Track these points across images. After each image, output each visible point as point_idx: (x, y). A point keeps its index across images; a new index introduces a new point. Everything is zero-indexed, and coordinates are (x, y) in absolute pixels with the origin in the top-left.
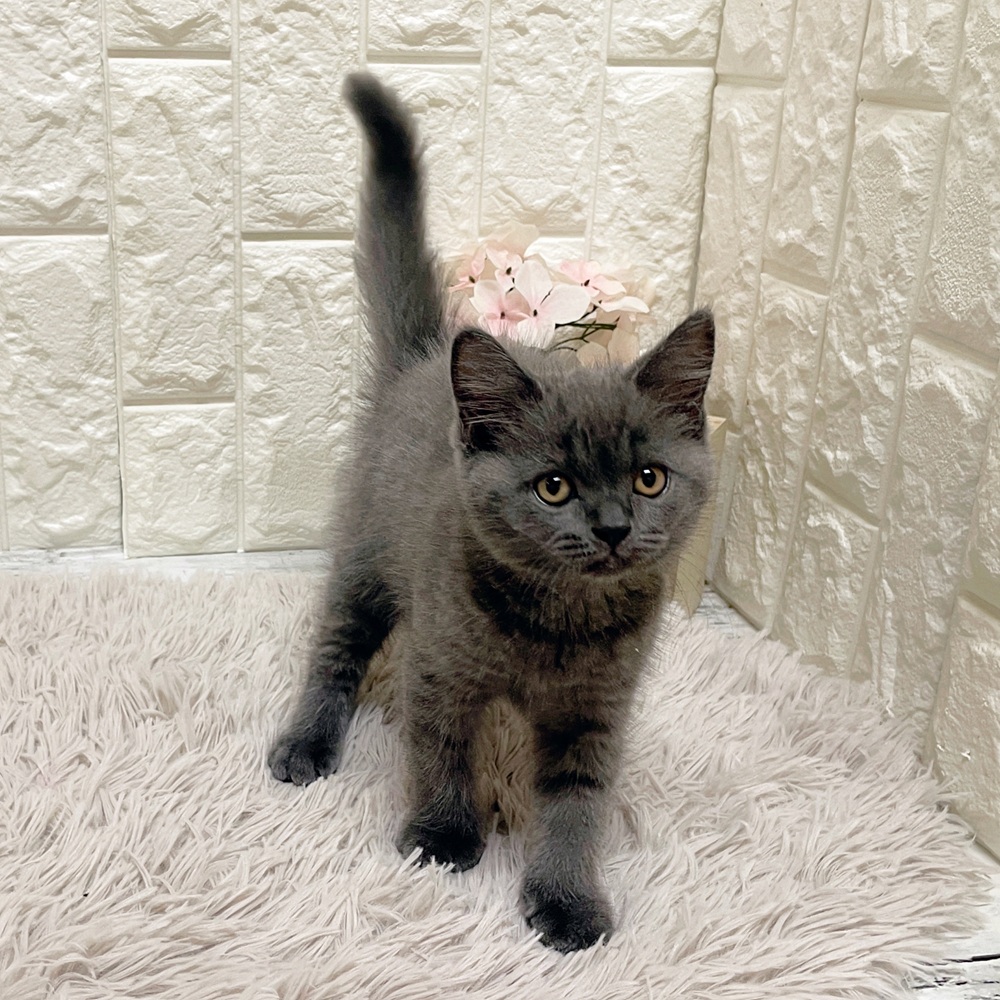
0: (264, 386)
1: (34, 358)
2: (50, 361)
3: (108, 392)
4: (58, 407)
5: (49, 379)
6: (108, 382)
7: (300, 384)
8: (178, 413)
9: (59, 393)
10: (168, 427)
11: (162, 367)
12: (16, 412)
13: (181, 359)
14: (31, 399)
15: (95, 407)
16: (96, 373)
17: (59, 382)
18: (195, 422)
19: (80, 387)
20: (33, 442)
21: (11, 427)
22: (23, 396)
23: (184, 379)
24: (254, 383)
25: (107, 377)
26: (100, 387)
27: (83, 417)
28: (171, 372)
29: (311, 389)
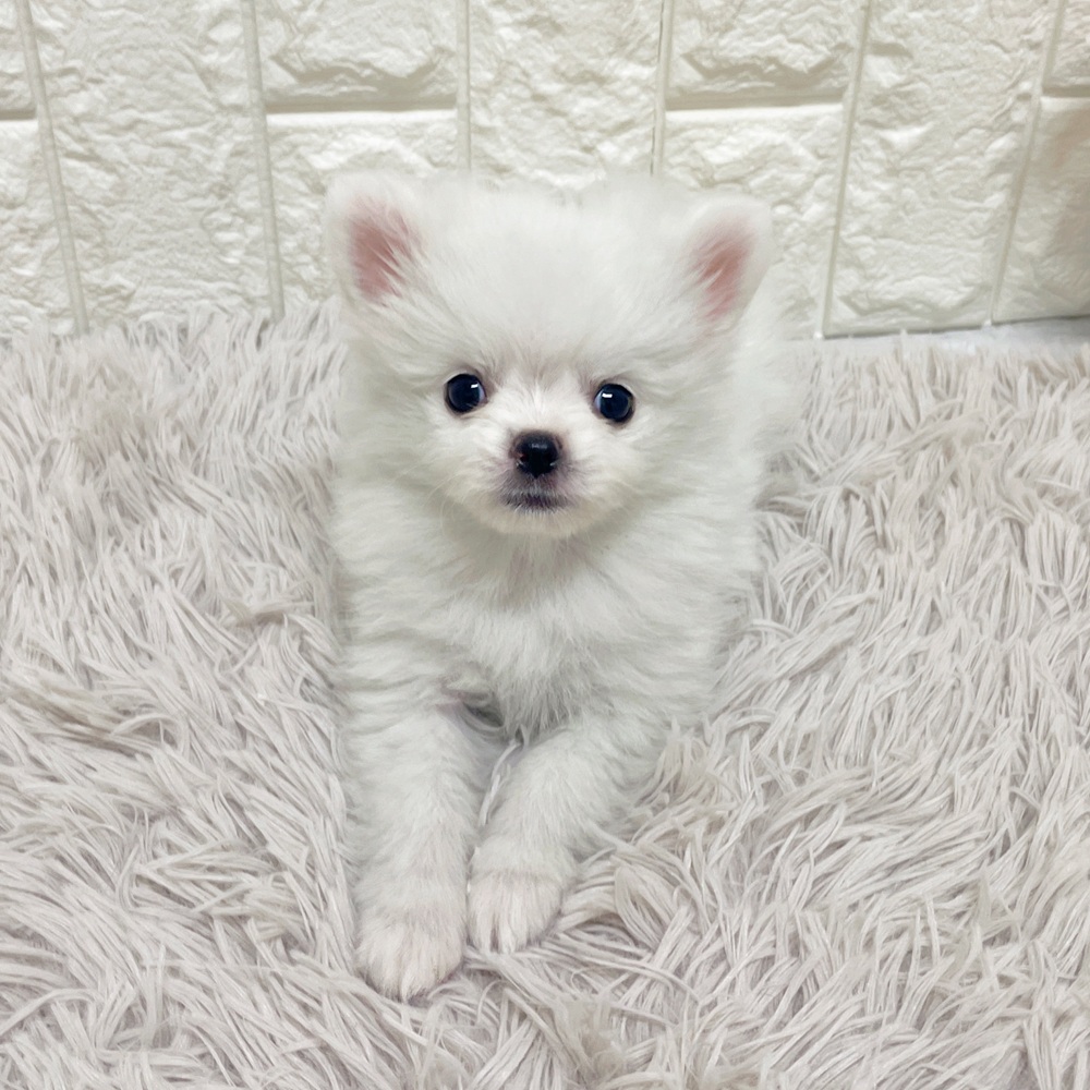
0: (899, 79)
1: (534, 32)
2: (559, 38)
3: (646, 88)
4: (564, 115)
5: (555, 68)
6: (646, 72)
7: (956, 74)
8: (752, 123)
9: (568, 91)
10: (734, 146)
11: (738, 47)
12: (498, 122)
13: (771, 34)
14: (523, 100)
15: (621, 114)
16: (630, 57)
17: (572, 74)
18: (780, 138)
19: (601, 81)
20: (522, 170)
21: (489, 147)
22: (510, 96)
23: (772, 67)
24: (883, 73)
25: (646, 63)
26: (634, 81)
27: (602, 131)
28: (753, 57)
29: (973, 83)
